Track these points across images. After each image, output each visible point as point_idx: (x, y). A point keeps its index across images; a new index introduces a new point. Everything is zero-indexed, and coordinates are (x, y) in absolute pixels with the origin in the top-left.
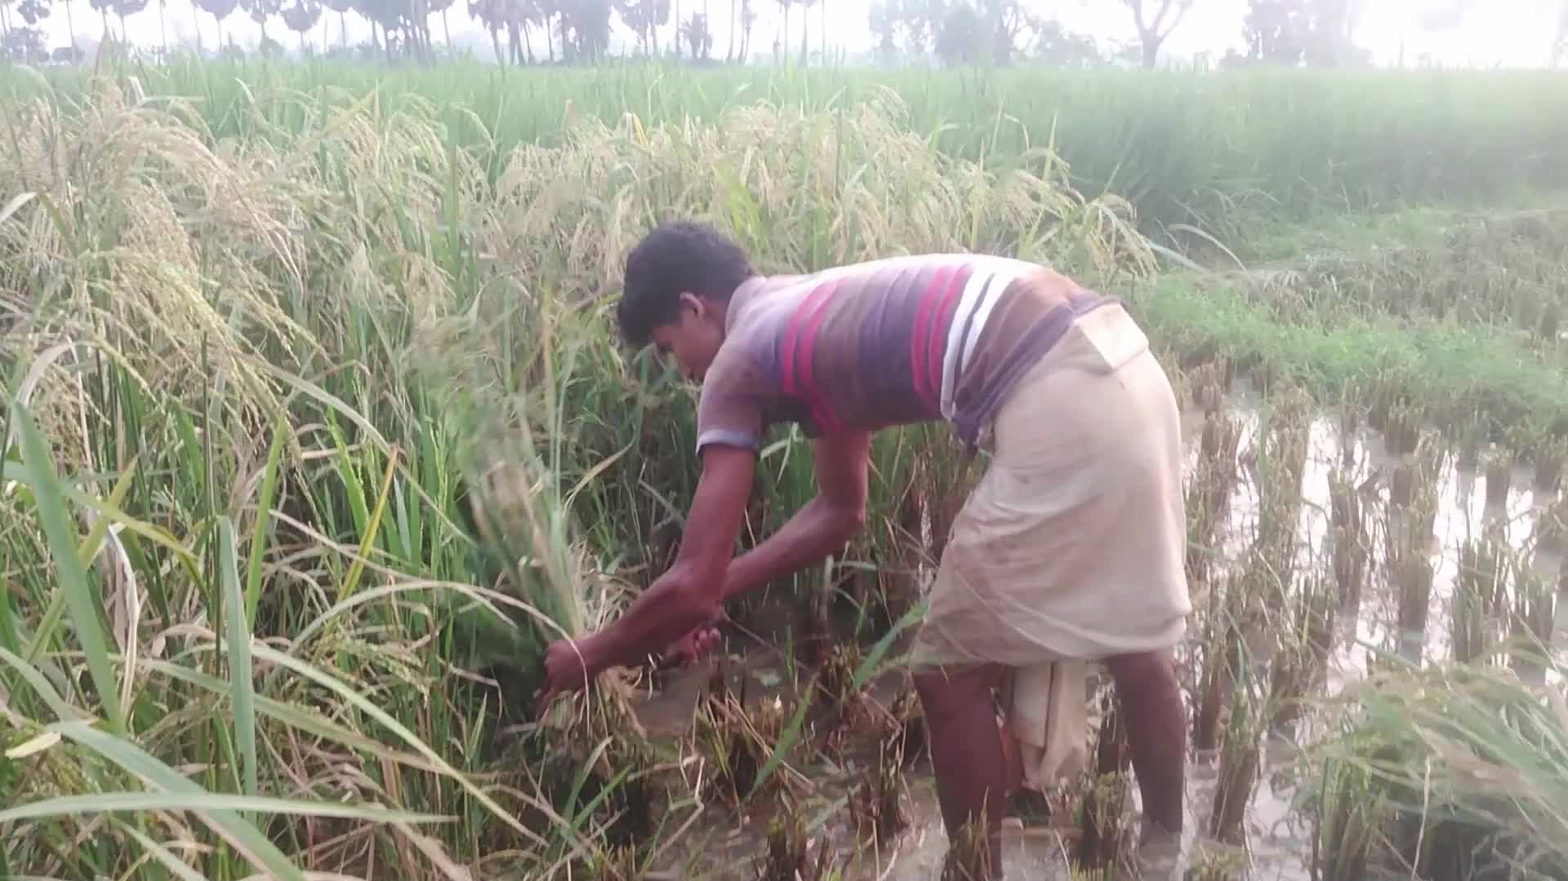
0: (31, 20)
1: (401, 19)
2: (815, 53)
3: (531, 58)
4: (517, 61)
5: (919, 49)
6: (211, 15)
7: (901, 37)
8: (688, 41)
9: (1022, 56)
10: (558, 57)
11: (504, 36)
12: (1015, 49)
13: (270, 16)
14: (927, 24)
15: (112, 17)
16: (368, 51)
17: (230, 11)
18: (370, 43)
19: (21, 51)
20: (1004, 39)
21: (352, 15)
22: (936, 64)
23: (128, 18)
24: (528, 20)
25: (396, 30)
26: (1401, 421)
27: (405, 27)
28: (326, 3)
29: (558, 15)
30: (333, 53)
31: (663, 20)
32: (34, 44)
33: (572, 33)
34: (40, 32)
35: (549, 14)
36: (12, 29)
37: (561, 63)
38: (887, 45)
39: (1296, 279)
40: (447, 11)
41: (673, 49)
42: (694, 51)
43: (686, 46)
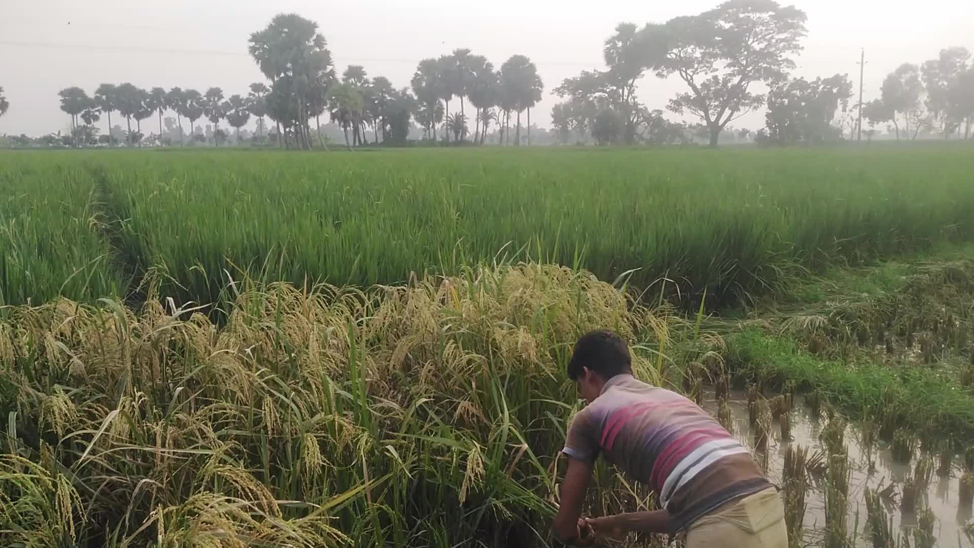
0: (88, 122)
1: (294, 121)
2: (524, 137)
3: (365, 141)
4: (357, 144)
5: (582, 132)
6: (188, 119)
7: (572, 125)
8: (453, 131)
9: (641, 138)
10: (380, 140)
11: (350, 128)
12: (637, 134)
13: (220, 119)
14: (587, 119)
15: (133, 121)
16: (274, 136)
17: (199, 117)
18: (275, 132)
19: (82, 139)
20: (632, 127)
21: (266, 118)
22: (591, 142)
23: (141, 121)
24: (364, 122)
25: (290, 128)
26: (901, 443)
27: (296, 125)
28: (252, 112)
29: (381, 118)
30: (255, 138)
31: (439, 120)
32: (89, 135)
33: (388, 127)
34: (93, 128)
35: (376, 117)
36: (78, 127)
37: (382, 144)
38: (564, 130)
39: (823, 322)
40: (320, 117)
41: (445, 136)
42: (456, 137)
43: (452, 134)
